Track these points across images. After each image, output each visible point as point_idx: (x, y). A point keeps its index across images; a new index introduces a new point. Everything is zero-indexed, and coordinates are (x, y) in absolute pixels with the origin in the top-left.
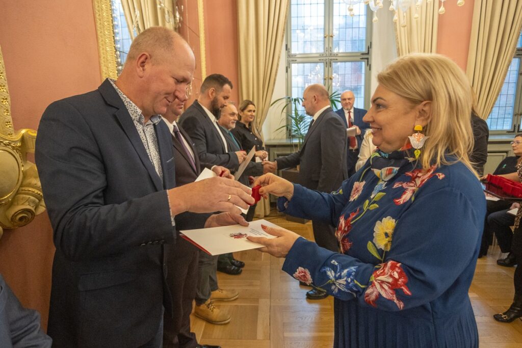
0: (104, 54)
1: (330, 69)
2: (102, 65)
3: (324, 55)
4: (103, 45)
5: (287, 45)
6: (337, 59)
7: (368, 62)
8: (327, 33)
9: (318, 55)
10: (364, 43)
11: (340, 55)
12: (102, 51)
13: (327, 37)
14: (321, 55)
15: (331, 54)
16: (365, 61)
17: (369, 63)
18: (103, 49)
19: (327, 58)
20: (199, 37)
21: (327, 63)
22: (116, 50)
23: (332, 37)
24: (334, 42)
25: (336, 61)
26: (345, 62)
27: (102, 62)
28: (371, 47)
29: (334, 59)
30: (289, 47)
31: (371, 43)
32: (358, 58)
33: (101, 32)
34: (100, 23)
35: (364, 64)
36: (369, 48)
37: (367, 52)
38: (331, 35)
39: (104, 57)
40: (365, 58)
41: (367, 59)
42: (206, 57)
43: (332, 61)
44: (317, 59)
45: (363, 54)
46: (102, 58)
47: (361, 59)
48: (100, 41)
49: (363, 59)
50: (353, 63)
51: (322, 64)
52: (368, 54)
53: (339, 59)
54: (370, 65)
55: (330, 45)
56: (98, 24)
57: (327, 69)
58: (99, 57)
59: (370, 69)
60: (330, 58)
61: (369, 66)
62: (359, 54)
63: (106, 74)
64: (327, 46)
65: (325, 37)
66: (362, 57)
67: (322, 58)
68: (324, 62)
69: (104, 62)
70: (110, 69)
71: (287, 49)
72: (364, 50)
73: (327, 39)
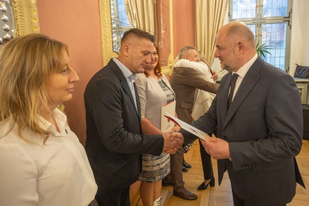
0: (103, 22)
1: (260, 29)
2: (102, 29)
3: (256, 19)
4: (103, 17)
5: (229, 13)
6: (265, 22)
7: (289, 23)
8: (258, 4)
9: (251, 19)
10: (286, 9)
11: (267, 19)
12: (102, 20)
13: (258, 7)
14: (254, 19)
15: (261, 18)
16: (286, 23)
17: (290, 24)
18: (103, 19)
19: (258, 21)
20: (169, 9)
21: (258, 25)
22: (111, 19)
23: (262, 6)
24: (263, 10)
25: (265, 23)
26: (271, 24)
27: (102, 27)
28: (291, 13)
30: (230, 14)
31: (291, 10)
32: (282, 21)
33: (102, 9)
34: (102, 3)
35: (286, 25)
36: (290, 13)
37: (288, 16)
38: (261, 5)
39: (103, 24)
40: (287, 21)
41: (289, 21)
42: (173, 22)
43: (262, 23)
44: (251, 22)
45: (285, 18)
46: (102, 24)
47: (283, 21)
48: (101, 14)
49: (285, 21)
50: (277, 24)
51: (255, 25)
52: (289, 17)
53: (267, 21)
54: (291, 25)
55: (261, 12)
56: (100, 4)
57: (258, 29)
58: (100, 24)
59: (290, 28)
60: (260, 21)
61: (290, 26)
62: (282, 18)
63: (104, 34)
64: (258, 12)
65: (257, 7)
67: (255, 21)
68: (255, 24)
69: (103, 27)
70: (106, 32)
71: (229, 16)
72: (286, 15)
73: (258, 8)
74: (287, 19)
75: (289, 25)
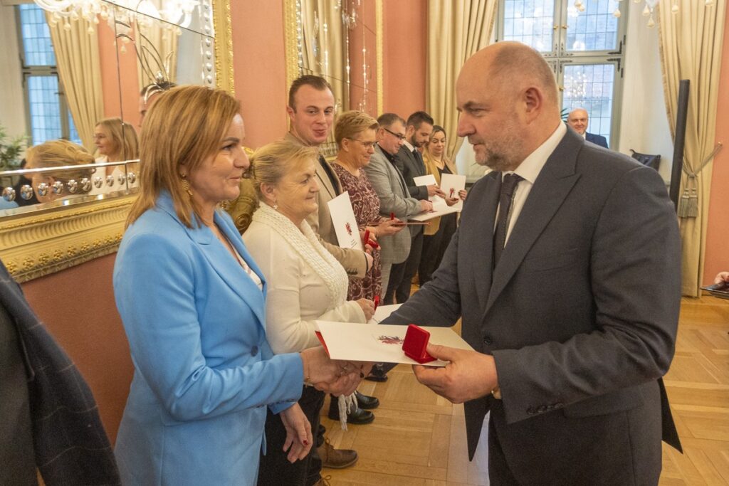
1: (560, 75)
3: (552, 56)
6: (570, 62)
7: (619, 65)
8: (558, 23)
10: (615, 35)
11: (575, 55)
13: (558, 29)
14: (547, 55)
15: (562, 54)
16: (611, 64)
17: (621, 67)
19: (556, 59)
23: (565, 28)
24: (568, 36)
25: (570, 64)
28: (624, 43)
29: (567, 61)
31: (625, 36)
32: (605, 60)
35: (611, 68)
36: (622, 44)
37: (618, 50)
38: (563, 26)
40: (615, 60)
41: (619, 60)
43: (563, 64)
45: (612, 53)
47: (608, 60)
49: (612, 60)
52: (620, 52)
53: (574, 60)
54: (622, 69)
55: (562, 41)
59: (622, 76)
60: (561, 59)
61: (620, 70)
62: (606, 54)
64: (557, 41)
65: (554, 29)
66: (609, 58)
72: (615, 47)
73: (557, 32)
74: (616, 57)
75: (619, 68)
